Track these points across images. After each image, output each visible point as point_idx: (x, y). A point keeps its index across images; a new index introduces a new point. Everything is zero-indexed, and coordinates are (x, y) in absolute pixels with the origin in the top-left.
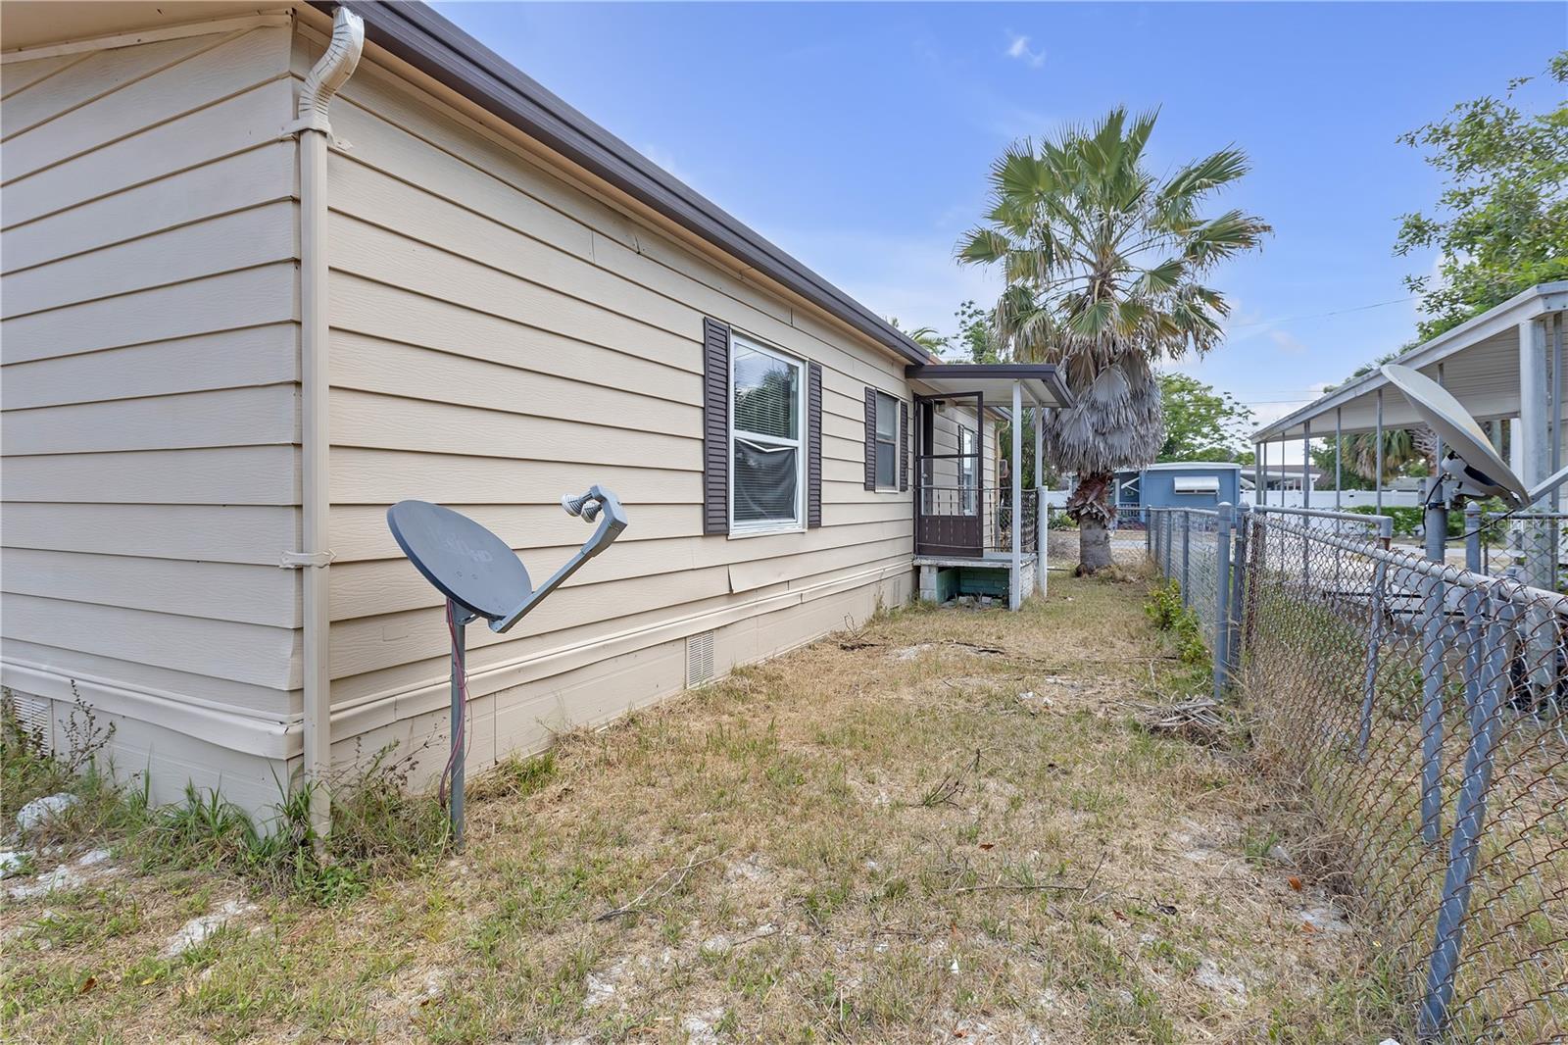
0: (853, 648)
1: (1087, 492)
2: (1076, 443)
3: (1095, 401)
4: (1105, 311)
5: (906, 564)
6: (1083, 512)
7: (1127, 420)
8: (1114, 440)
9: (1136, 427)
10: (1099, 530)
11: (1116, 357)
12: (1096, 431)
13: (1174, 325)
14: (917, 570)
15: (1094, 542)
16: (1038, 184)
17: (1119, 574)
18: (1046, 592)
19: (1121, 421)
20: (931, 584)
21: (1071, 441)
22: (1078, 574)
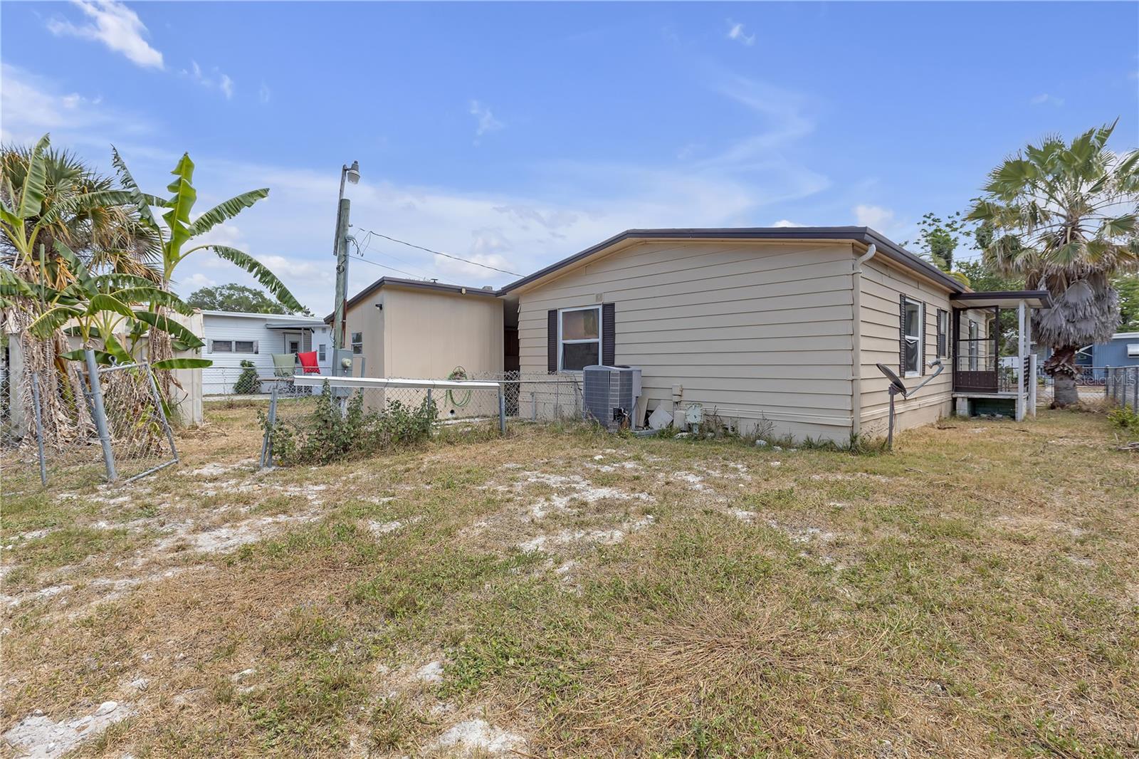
0: (945, 429)
1: (1061, 358)
2: (1052, 328)
3: (1067, 302)
4: (1075, 249)
5: (946, 398)
6: (1057, 370)
7: (1091, 313)
8: (1082, 325)
9: (1098, 317)
10: (1069, 381)
11: (1083, 275)
12: (1068, 320)
13: (1129, 253)
14: (954, 400)
15: (1065, 388)
16: (1025, 174)
17: (1084, 408)
18: (1035, 414)
19: (1087, 314)
20: (963, 407)
21: (1048, 327)
22: (1053, 407)
